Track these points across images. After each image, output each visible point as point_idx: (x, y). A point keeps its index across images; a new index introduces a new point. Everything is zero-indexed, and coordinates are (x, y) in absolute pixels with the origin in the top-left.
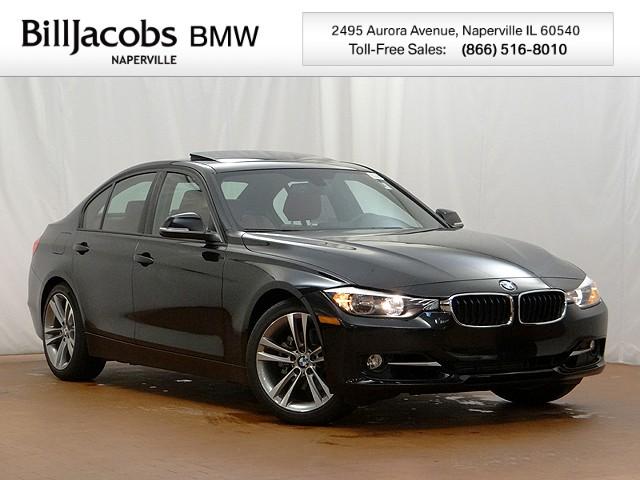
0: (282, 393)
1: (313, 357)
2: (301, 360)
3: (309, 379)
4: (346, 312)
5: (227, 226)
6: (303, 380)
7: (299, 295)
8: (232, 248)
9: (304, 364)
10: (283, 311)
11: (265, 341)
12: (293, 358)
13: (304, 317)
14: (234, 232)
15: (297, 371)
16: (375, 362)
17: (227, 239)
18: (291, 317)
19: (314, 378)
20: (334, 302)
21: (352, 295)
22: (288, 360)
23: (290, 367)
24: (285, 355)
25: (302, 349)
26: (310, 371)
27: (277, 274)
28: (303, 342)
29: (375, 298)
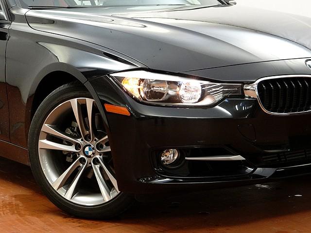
0: (67, 183)
1: (99, 146)
2: (87, 149)
3: (96, 169)
4: (135, 99)
5: (12, 4)
6: (89, 169)
7: (82, 79)
8: (16, 26)
9: (90, 153)
10: (66, 95)
11: (47, 128)
12: (78, 146)
13: (89, 103)
14: (17, 8)
15: (82, 161)
16: (170, 156)
17: (12, 17)
18: (74, 103)
19: (101, 169)
20: (122, 87)
21: (142, 80)
22: (72, 149)
23: (74, 156)
24: (69, 144)
25: (87, 138)
26: (96, 161)
27: (62, 55)
28: (88, 129)
29: (169, 82)
